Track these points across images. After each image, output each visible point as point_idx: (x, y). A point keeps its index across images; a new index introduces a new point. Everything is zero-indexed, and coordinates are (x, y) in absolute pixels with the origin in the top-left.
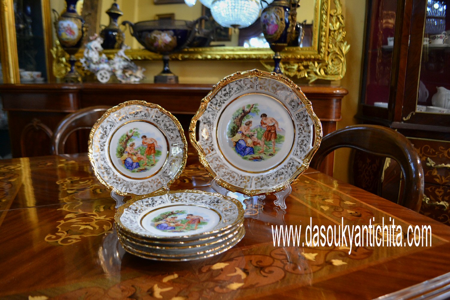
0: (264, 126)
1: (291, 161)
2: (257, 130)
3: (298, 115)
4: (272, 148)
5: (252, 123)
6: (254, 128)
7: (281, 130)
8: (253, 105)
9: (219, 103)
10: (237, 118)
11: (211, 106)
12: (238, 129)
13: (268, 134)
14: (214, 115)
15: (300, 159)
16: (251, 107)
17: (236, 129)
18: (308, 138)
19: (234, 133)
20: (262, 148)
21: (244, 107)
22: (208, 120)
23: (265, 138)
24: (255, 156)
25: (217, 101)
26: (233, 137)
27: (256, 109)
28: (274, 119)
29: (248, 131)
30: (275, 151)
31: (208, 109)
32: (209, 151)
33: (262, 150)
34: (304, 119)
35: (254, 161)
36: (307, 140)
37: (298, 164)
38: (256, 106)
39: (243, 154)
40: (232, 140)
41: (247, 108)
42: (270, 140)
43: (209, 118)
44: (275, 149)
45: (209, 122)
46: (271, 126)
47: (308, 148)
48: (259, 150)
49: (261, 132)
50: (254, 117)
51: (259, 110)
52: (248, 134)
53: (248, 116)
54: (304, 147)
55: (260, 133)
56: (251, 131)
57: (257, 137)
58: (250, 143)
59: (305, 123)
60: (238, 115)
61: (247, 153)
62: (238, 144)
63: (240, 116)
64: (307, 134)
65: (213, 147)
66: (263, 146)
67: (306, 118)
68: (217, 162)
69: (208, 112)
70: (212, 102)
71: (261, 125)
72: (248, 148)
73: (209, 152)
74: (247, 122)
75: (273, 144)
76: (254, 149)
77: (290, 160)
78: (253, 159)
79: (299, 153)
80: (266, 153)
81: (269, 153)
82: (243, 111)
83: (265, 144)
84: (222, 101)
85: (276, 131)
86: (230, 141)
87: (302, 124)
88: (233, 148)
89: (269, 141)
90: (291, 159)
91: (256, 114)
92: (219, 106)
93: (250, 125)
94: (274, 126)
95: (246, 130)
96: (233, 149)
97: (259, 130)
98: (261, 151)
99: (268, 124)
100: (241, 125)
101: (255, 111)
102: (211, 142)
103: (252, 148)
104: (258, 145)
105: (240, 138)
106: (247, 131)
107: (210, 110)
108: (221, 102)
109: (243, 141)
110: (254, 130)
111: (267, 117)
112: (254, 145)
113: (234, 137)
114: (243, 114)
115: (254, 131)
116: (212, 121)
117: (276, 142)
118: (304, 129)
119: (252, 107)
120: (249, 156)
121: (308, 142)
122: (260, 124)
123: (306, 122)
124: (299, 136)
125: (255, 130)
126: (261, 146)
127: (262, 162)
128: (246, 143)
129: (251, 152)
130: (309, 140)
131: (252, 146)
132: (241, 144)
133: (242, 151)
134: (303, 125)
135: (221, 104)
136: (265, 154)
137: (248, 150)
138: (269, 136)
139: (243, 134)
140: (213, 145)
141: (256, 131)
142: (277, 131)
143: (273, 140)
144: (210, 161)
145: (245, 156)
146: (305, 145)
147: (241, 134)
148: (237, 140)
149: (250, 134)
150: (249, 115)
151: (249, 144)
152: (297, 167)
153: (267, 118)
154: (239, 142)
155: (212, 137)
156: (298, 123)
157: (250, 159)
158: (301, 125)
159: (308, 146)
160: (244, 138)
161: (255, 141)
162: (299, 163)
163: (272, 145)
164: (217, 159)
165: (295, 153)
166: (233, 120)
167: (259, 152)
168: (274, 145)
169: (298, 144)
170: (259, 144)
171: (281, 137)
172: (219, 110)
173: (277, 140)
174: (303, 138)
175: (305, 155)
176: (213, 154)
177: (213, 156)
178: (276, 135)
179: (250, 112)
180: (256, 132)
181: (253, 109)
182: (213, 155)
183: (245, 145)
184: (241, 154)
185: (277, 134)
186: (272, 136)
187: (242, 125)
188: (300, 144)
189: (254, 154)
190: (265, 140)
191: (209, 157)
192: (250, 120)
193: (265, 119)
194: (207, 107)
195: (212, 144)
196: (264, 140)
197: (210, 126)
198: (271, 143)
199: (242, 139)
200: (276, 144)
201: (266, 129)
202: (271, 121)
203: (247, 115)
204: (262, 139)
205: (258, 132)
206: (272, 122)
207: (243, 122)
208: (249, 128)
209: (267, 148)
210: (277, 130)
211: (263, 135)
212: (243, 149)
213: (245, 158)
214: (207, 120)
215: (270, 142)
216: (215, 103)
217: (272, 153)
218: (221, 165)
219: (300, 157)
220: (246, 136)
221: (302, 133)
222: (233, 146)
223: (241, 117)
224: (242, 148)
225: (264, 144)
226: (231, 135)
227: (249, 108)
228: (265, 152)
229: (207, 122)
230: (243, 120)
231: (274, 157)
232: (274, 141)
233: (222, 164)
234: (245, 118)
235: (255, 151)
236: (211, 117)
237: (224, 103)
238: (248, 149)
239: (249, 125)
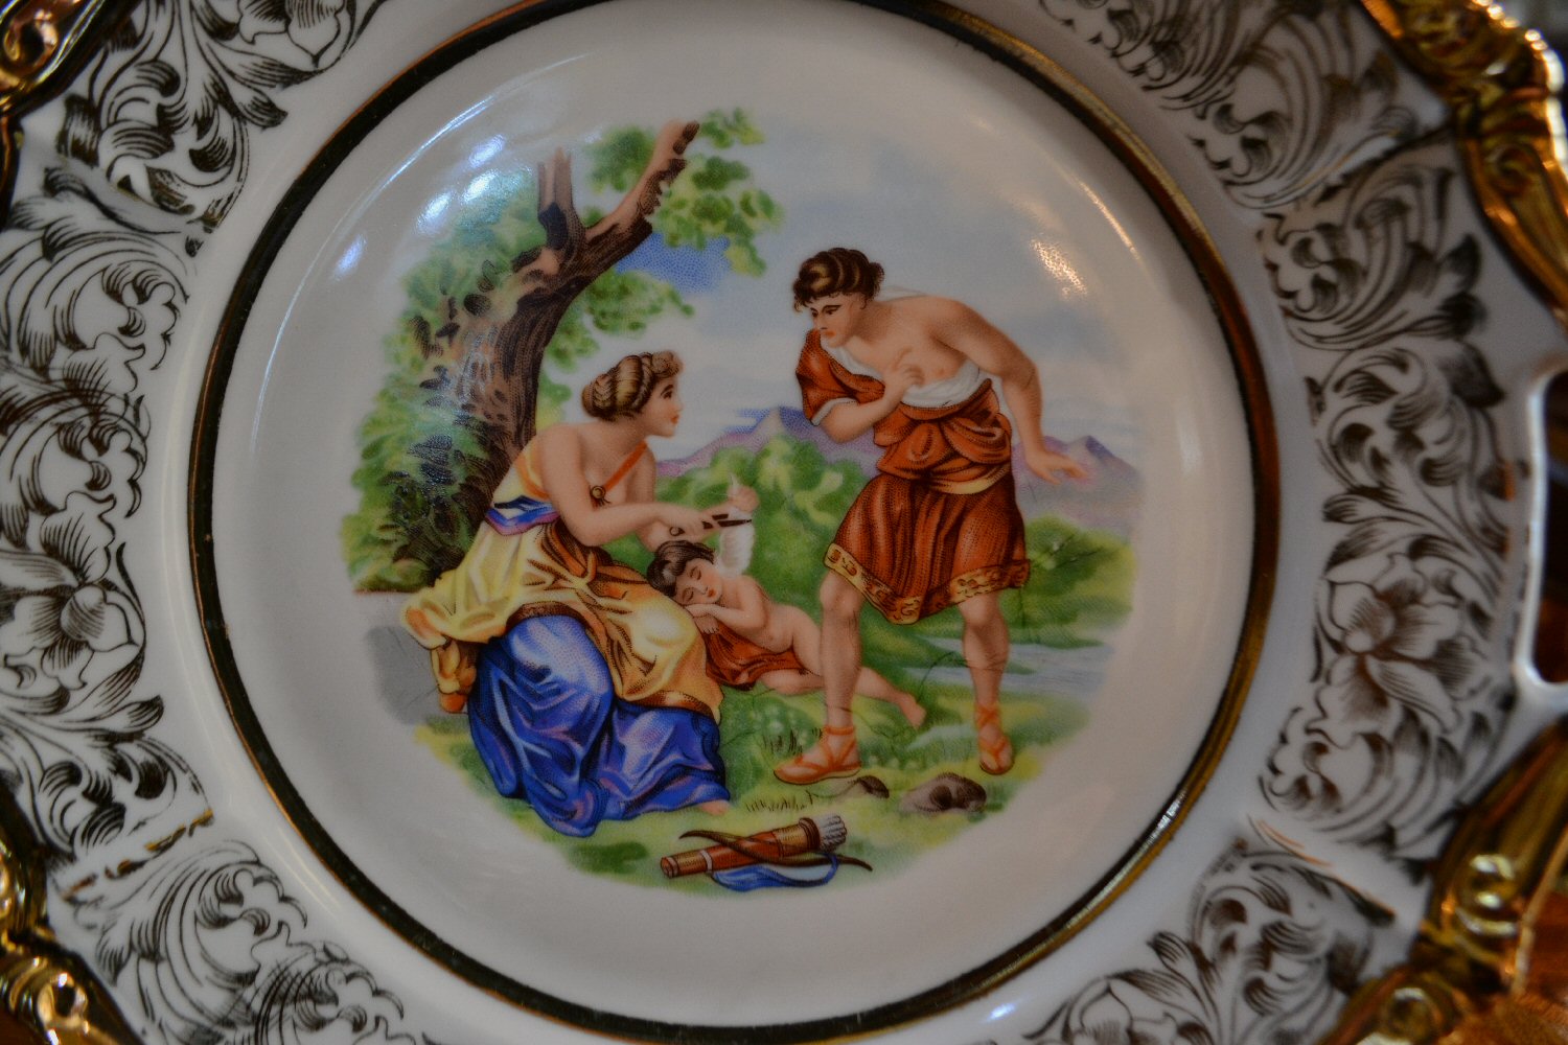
0: (848, 415)
1: (1243, 875)
2: (750, 478)
3: (1320, 249)
4: (966, 708)
5: (684, 383)
6: (715, 453)
7: (1077, 457)
8: (689, 134)
9: (203, 124)
10: (463, 318)
11: (90, 157)
12: (497, 468)
13: (903, 529)
14: (143, 296)
15: (1371, 858)
16: (659, 160)
17: (459, 474)
18: (1477, 563)
19: (445, 522)
20: (836, 720)
21: (563, 167)
22: (63, 360)
23: (870, 574)
24: (737, 821)
25: (170, 83)
26: (431, 578)
27: (734, 192)
28: (975, 323)
29: (631, 497)
30: (1013, 742)
31: (48, 211)
32: (100, 796)
33: (834, 743)
34: (1419, 304)
35: (742, 888)
36: (1470, 589)
37: (1354, 928)
38: (729, 155)
39: (583, 808)
40: (417, 620)
41: (599, 176)
42: (936, 602)
43: (74, 342)
44: (1012, 715)
45: (81, 390)
46: (943, 419)
47: (1483, 704)
48: (790, 744)
49: (806, 500)
50: (699, 301)
51: (768, 206)
52: (639, 532)
53: (624, 292)
54: (1425, 686)
55: (799, 514)
56: (675, 493)
57: (757, 569)
58: (666, 658)
59: (1433, 353)
60: (488, 284)
61: (639, 788)
62: (498, 675)
63: (505, 302)
64: (1472, 510)
65: (159, 732)
66: (849, 689)
67: (1447, 284)
68: (234, 947)
69: (52, 247)
70: (86, 108)
71: (811, 408)
72: (646, 720)
73: (108, 814)
74: (613, 376)
75: (973, 653)
76: (728, 731)
77: (1223, 865)
78: (720, 864)
79: (1348, 766)
80: (887, 774)
81: (926, 780)
82: (556, 220)
83: (868, 657)
84: (242, 96)
85: (1007, 485)
86: (387, 643)
87: (1388, 375)
88: (437, 725)
89: (925, 612)
90: (1240, 847)
91: (735, 253)
92: (203, 160)
93: (657, 404)
94: (976, 408)
95: (595, 479)
96: (447, 740)
97: (777, 471)
98: (815, 756)
99: (895, 383)
100: (527, 411)
101: (708, 212)
102: (133, 670)
103: (696, 713)
104: (782, 679)
105: (520, 596)
106: (615, 494)
107: (80, 216)
108: (222, 97)
109: (563, 626)
110: (705, 478)
111: (886, 291)
112: (721, 676)
113: (447, 584)
114: (548, 262)
115: (717, 493)
116: (116, 380)
117: (1024, 622)
118: (1408, 439)
119: (675, 167)
120: (661, 832)
121: (1478, 615)
122: (793, 398)
123: (1450, 349)
124: (1338, 533)
125: (723, 472)
126: (813, 688)
127: (845, 895)
128: (612, 653)
129: (681, 770)
130: (1492, 588)
131: (698, 687)
132: (541, 674)
133: (566, 762)
134: (1403, 384)
135: (225, 125)
136: (875, 787)
137: (640, 742)
138: (924, 545)
139: (560, 537)
140: (153, 708)
141: (735, 488)
142: (1021, 478)
143: (974, 607)
144: (118, 940)
145: (612, 833)
146: (1446, 662)
147: (530, 544)
148: (497, 624)
149: (659, 536)
150: (641, 271)
151: (649, 666)
152: (1341, 970)
153: (887, 309)
154: (520, 650)
155: (133, 596)
156: (1321, 364)
157: (674, 871)
158: (1374, 390)
159: (1482, 670)
160: (575, 590)
161: (731, 617)
162: (1376, 915)
163: (961, 662)
164: (236, 898)
165: (1292, 763)
166: (412, 349)
167: (791, 768)
168: (997, 666)
169: (1327, 642)
170: (788, 657)
171: (1079, 560)
172: (210, 222)
173: (1033, 604)
174: (1403, 570)
175: (1443, 803)
176: (158, 831)
177: (161, 872)
178: (1014, 527)
179: (640, 231)
180: (739, 504)
181: (683, 188)
182: (161, 848)
183: (595, 683)
184: (556, 811)
185: (1033, 513)
186: (967, 544)
187: (545, 417)
188: (1360, 641)
189: (725, 794)
190: (865, 602)
191: (102, 886)
192: (658, 337)
193: (860, 329)
194: (28, 184)
195: (141, 691)
196: (849, 604)
197: (102, 447)
198: (953, 645)
199: (563, 611)
200: (1017, 654)
201: (868, 460)
202: (940, 342)
203: (607, 280)
204: (828, 589)
205: (769, 502)
206: (960, 358)
207: (551, 370)
208: (637, 450)
209: (897, 715)
210: (1027, 462)
211: (840, 537)
212: (579, 731)
213: (617, 860)
214: (42, 370)
215: (940, 634)
216: (143, 114)
217: (972, 772)
218: (280, 977)
219: (1370, 826)
220: (603, 557)
221: (1379, 494)
222: (435, 705)
223: (525, 303)
224: (559, 730)
225: (851, 653)
226: (403, 553)
227: (635, 185)
228: (874, 770)
229: (53, 399)
230: (560, 340)
231: (992, 823)
232: (994, 614)
233: (305, 965)
234: (581, 313)
235: (732, 763)
236: (97, 316)
237: (273, 116)
238: (649, 737)
239: (635, 406)
